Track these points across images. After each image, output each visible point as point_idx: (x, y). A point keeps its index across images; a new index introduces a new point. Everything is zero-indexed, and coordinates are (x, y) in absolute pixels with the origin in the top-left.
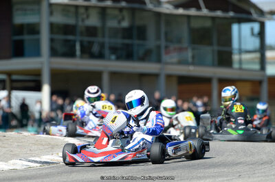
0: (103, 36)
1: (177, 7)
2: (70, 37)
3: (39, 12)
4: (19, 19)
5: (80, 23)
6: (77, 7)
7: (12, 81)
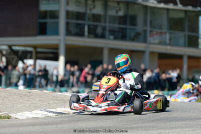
0: (105, 22)
1: (159, 2)
2: (81, 22)
4: (44, 7)
5: (88, 12)
7: (37, 53)
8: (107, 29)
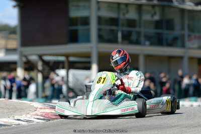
0: (140, 27)
2: (114, 28)
3: (89, 8)
5: (121, 16)
6: (119, 4)
8: (142, 34)
